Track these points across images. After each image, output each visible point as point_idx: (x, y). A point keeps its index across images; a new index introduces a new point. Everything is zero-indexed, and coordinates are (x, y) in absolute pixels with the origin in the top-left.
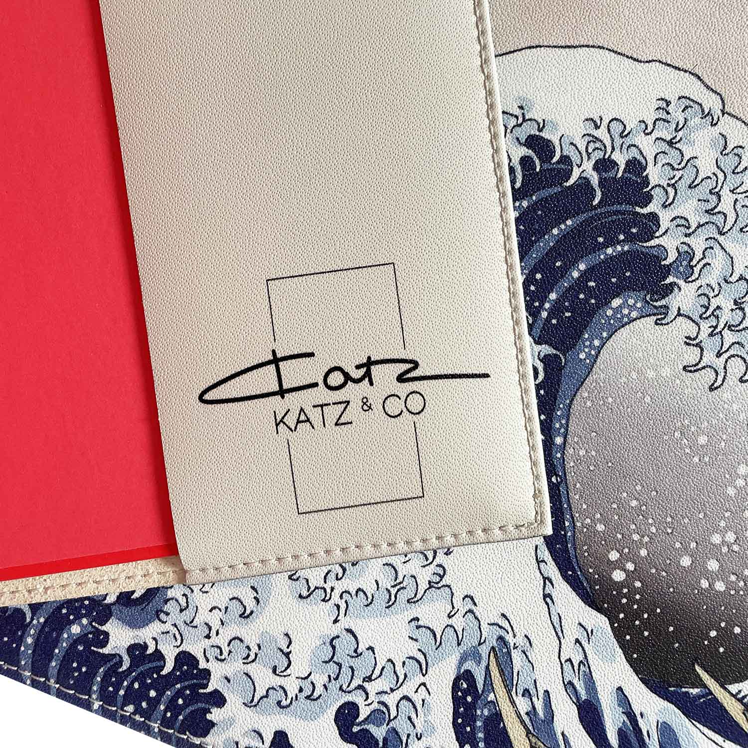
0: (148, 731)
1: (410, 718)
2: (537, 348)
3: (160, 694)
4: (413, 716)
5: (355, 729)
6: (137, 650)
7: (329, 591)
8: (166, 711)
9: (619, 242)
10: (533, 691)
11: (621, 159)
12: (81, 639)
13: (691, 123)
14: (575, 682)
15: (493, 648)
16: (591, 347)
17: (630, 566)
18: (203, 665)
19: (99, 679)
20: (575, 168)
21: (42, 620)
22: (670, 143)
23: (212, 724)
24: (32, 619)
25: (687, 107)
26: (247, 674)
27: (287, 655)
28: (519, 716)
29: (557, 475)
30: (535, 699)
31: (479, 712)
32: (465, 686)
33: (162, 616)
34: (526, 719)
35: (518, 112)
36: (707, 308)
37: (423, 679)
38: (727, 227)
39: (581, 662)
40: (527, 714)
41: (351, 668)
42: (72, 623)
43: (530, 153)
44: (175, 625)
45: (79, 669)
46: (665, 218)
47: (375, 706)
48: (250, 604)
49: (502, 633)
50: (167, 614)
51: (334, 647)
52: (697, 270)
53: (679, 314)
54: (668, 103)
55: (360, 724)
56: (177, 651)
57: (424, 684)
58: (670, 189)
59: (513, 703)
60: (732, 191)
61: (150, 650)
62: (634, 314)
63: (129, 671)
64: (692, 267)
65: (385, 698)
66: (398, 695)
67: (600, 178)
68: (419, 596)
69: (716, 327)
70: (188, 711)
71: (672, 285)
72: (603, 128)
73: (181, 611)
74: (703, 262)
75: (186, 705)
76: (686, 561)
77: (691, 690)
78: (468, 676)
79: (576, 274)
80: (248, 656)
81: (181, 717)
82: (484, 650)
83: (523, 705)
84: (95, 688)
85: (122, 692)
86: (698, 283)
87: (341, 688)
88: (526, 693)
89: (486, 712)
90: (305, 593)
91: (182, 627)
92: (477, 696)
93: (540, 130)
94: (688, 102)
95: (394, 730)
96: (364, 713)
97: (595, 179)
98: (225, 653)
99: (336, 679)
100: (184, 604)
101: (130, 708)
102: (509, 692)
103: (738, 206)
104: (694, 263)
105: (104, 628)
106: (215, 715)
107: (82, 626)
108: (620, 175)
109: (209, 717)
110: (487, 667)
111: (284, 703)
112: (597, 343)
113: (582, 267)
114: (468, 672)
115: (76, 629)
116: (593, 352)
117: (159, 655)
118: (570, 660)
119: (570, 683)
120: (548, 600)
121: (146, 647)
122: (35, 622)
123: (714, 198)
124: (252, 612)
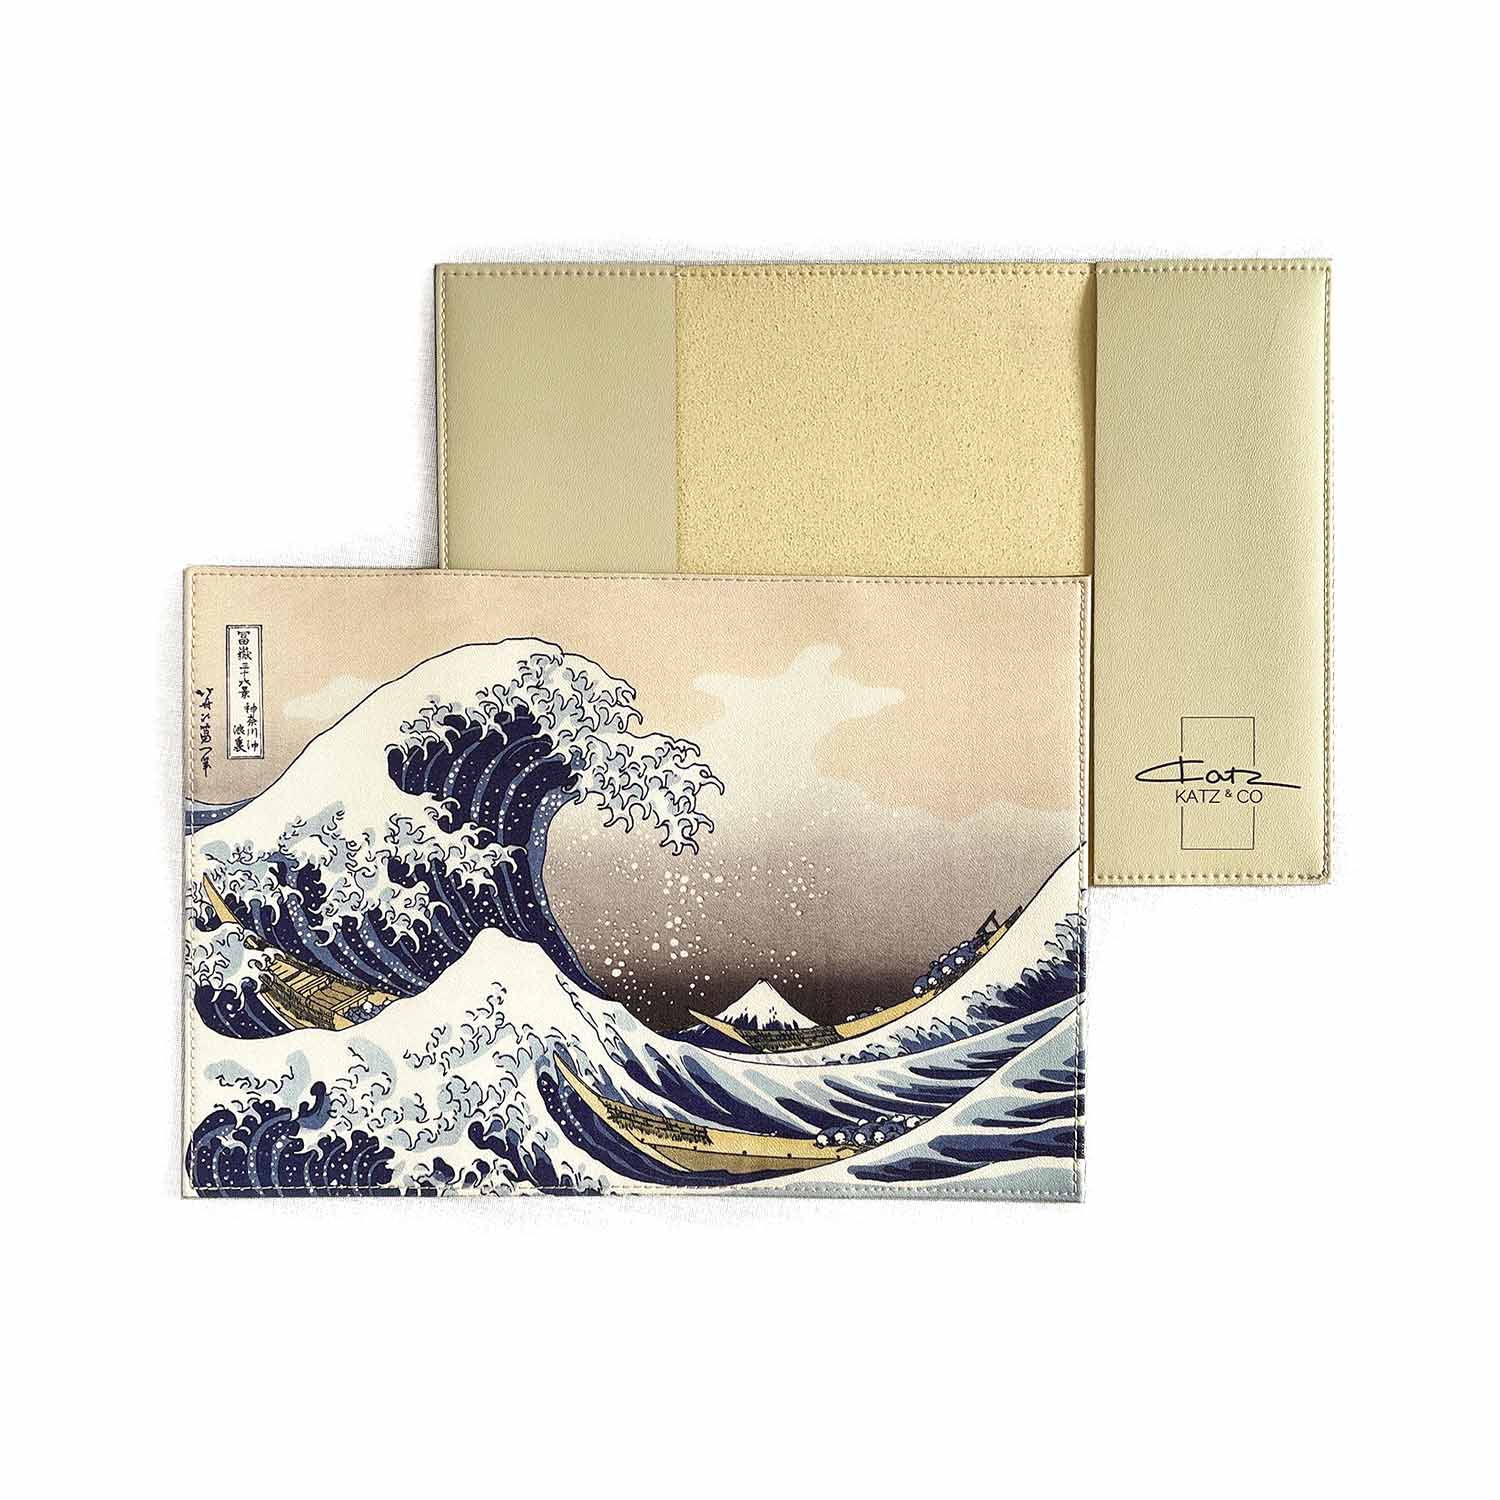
0: (353, 1194)
1: (518, 1118)
2: (505, 850)
3: (350, 1165)
4: (520, 1117)
5: (485, 1139)
6: (324, 1143)
7: (432, 1057)
8: (358, 1175)
9: (531, 762)
10: (591, 1069)
11: (510, 709)
12: (286, 1149)
13: (545, 670)
14: (616, 1052)
15: (554, 1052)
16: (540, 835)
17: (622, 964)
18: (370, 1135)
19: (307, 1171)
20: (483, 726)
21: (255, 1148)
22: (537, 687)
23: (392, 1171)
24: (248, 1150)
25: (538, 661)
26: (400, 1130)
27: (422, 1107)
28: (589, 1088)
29: (551, 925)
30: (594, 1074)
31: (562, 1097)
32: (546, 1083)
33: (332, 1114)
34: (594, 1089)
35: (432, 705)
36: (604, 781)
37: (517, 1090)
38: (596, 724)
39: (615, 1038)
40: (594, 1085)
41: (466, 1100)
42: (275, 1142)
43: (450, 728)
44: (343, 1116)
45: (291, 1170)
46: (554, 735)
47: (492, 1119)
48: (386, 1084)
49: (557, 1040)
50: (335, 1111)
51: (450, 1091)
52: (587, 760)
53: (588, 793)
54: (526, 662)
55: (486, 1135)
56: (351, 1132)
57: (519, 1093)
58: (550, 716)
59: (581, 1081)
60: (589, 702)
61: (333, 1139)
62: (559, 804)
63: (325, 1158)
64: (584, 759)
65: (496, 1111)
66: (504, 1106)
67: (502, 726)
68: (492, 1039)
69: (614, 791)
70: (372, 1168)
71: (576, 775)
72: (491, 695)
73: (344, 1105)
74: (589, 754)
75: (370, 1166)
76: (656, 947)
77: (694, 1028)
78: (545, 1076)
79: (511, 793)
80: (397, 1118)
81: (369, 1175)
82: (549, 1055)
83: (589, 1080)
84: (306, 1178)
85: (325, 1174)
86: (592, 768)
87: (465, 1116)
88: (587, 1072)
89: (566, 1095)
90: (418, 1064)
91: (347, 1115)
92: (556, 1087)
93: (450, 711)
94: (538, 657)
95: (510, 1129)
96: (486, 1126)
97: (499, 729)
98: (382, 1122)
99: (459, 1111)
100: (344, 1101)
101: (335, 1183)
102: (576, 1076)
103: (597, 710)
104: (583, 756)
105: (297, 1137)
106: (391, 1164)
107: (282, 1141)
108: (513, 719)
109: (387, 1167)
110: (556, 1065)
111: (432, 1139)
112: (542, 831)
113: (513, 787)
114: (544, 1073)
115: (279, 1145)
116: (542, 838)
117: (340, 1140)
118: (607, 1039)
119: (613, 1054)
120: (578, 1006)
121: (329, 1138)
122: (251, 1151)
123: (581, 710)
124: (389, 1089)
